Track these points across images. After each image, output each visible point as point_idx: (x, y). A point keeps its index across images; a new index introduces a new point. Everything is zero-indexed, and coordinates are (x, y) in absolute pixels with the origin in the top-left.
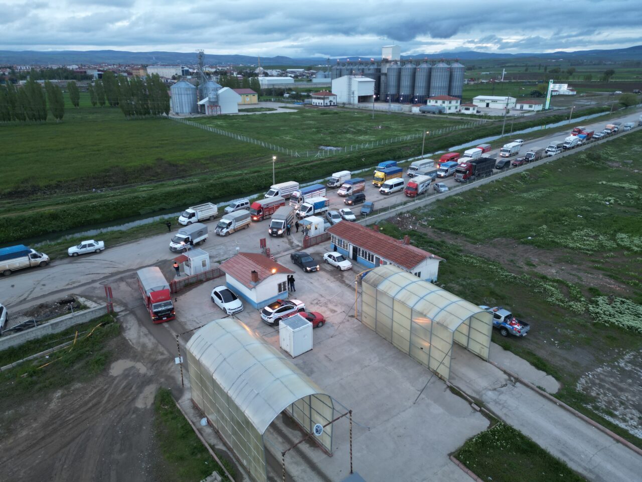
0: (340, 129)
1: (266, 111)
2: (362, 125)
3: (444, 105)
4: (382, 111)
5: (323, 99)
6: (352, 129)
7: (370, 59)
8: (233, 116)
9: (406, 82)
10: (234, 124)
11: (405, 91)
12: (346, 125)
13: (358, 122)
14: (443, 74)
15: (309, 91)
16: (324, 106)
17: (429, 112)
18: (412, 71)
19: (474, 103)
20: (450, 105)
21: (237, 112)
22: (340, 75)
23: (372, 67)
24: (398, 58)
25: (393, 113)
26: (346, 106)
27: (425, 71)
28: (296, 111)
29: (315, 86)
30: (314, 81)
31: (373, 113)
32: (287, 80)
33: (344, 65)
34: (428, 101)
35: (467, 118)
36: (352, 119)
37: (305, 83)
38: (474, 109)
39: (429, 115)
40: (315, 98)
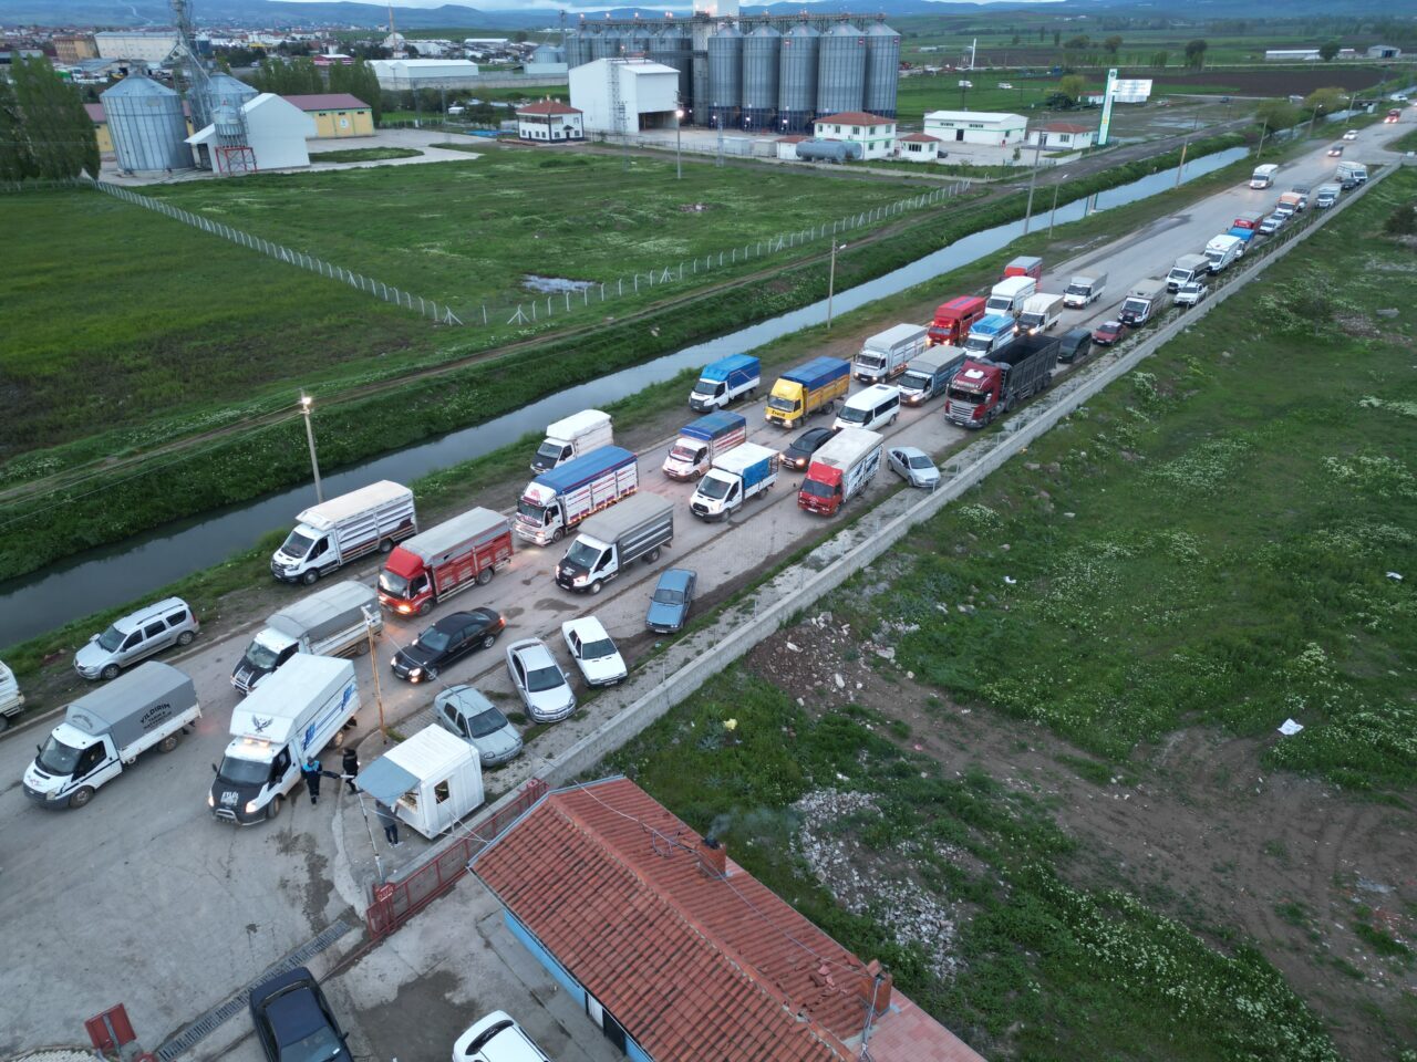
0: (589, 218)
1: (392, 157)
2: (650, 201)
3: (856, 138)
4: (702, 156)
5: (548, 121)
6: (623, 218)
7: (663, 13)
8: (293, 174)
9: (757, 75)
10: (288, 202)
11: (755, 100)
12: (604, 204)
13: (640, 190)
14: (850, 55)
15: (517, 96)
16: (552, 141)
17: (821, 158)
18: (770, 46)
19: (928, 132)
20: (872, 138)
21: (307, 162)
22: (591, 58)
23: (669, 36)
24: (734, 13)
25: (730, 159)
26: (610, 140)
27: (804, 46)
28: (473, 156)
29: (532, 83)
30: (531, 69)
31: (678, 159)
32: (460, 70)
33: (597, 28)
34: (816, 127)
35: (919, 175)
36: (625, 179)
37: (508, 74)
38: (931, 148)
39: (821, 166)
40: (527, 120)
